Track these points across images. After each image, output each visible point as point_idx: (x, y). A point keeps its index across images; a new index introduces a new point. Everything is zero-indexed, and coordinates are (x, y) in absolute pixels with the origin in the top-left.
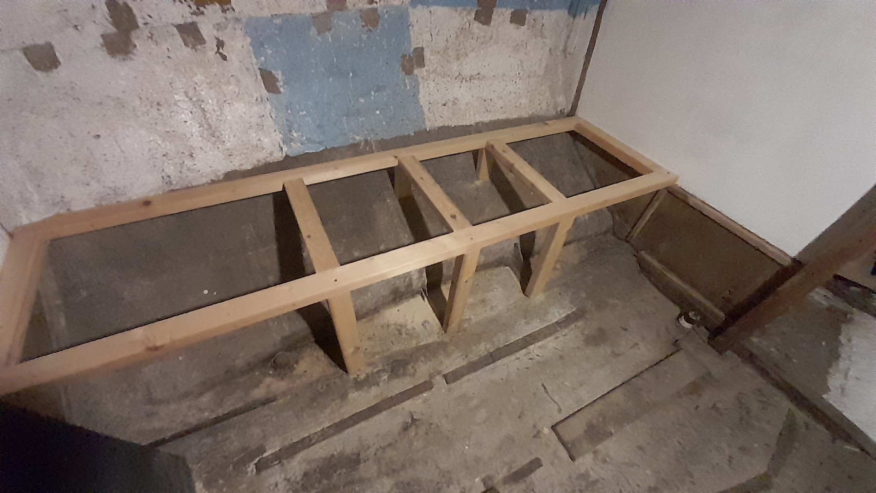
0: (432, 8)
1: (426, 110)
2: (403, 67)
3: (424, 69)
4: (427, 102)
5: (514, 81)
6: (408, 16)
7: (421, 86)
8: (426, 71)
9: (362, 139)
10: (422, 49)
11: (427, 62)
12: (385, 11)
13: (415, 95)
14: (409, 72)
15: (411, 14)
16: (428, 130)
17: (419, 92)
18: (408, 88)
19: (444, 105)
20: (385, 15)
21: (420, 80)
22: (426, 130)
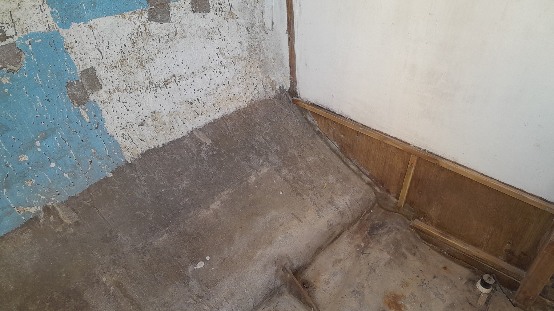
0: (91, 23)
1: (120, 139)
2: (73, 98)
3: (102, 91)
4: (119, 128)
5: (218, 72)
6: (62, 39)
7: (103, 112)
8: (106, 92)
9: (39, 208)
10: (93, 69)
11: (103, 83)
12: (27, 42)
13: (99, 125)
14: (82, 101)
15: (64, 36)
16: (130, 162)
17: (103, 120)
18: (87, 120)
19: (142, 124)
20: (28, 47)
21: (101, 105)
22: (128, 163)
